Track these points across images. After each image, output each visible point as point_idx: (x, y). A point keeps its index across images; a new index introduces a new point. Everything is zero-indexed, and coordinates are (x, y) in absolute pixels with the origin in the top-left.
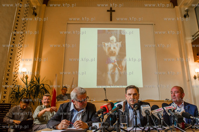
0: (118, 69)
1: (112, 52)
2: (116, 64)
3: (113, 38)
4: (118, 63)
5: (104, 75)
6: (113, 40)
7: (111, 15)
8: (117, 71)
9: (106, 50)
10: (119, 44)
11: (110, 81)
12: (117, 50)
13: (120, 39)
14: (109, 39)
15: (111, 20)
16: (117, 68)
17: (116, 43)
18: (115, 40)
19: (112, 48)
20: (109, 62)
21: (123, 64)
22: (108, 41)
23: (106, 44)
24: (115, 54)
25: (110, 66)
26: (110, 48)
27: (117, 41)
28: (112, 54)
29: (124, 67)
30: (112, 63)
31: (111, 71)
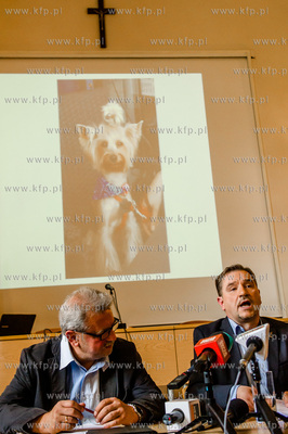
0: (136, 215)
1: (113, 157)
2: (128, 197)
3: (113, 109)
4: (133, 197)
5: (89, 241)
6: (113, 117)
7: (102, 25)
8: (132, 224)
9: (93, 151)
10: (136, 129)
11: (112, 260)
12: (129, 151)
13: (136, 110)
14: (101, 113)
15: (103, 46)
16: (131, 214)
17: (123, 125)
18: (120, 117)
19: (112, 146)
20: (104, 191)
21: (153, 198)
22: (97, 118)
23: (91, 131)
24: (123, 162)
25: (109, 207)
26: (104, 144)
27: (128, 119)
28: (113, 164)
29: (157, 208)
30: (116, 197)
31: (114, 224)
